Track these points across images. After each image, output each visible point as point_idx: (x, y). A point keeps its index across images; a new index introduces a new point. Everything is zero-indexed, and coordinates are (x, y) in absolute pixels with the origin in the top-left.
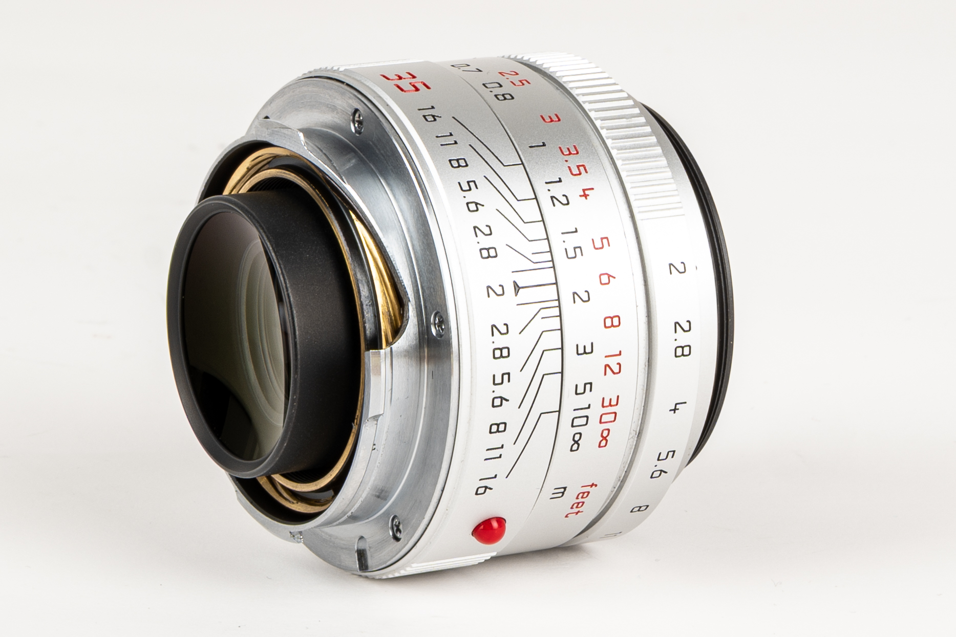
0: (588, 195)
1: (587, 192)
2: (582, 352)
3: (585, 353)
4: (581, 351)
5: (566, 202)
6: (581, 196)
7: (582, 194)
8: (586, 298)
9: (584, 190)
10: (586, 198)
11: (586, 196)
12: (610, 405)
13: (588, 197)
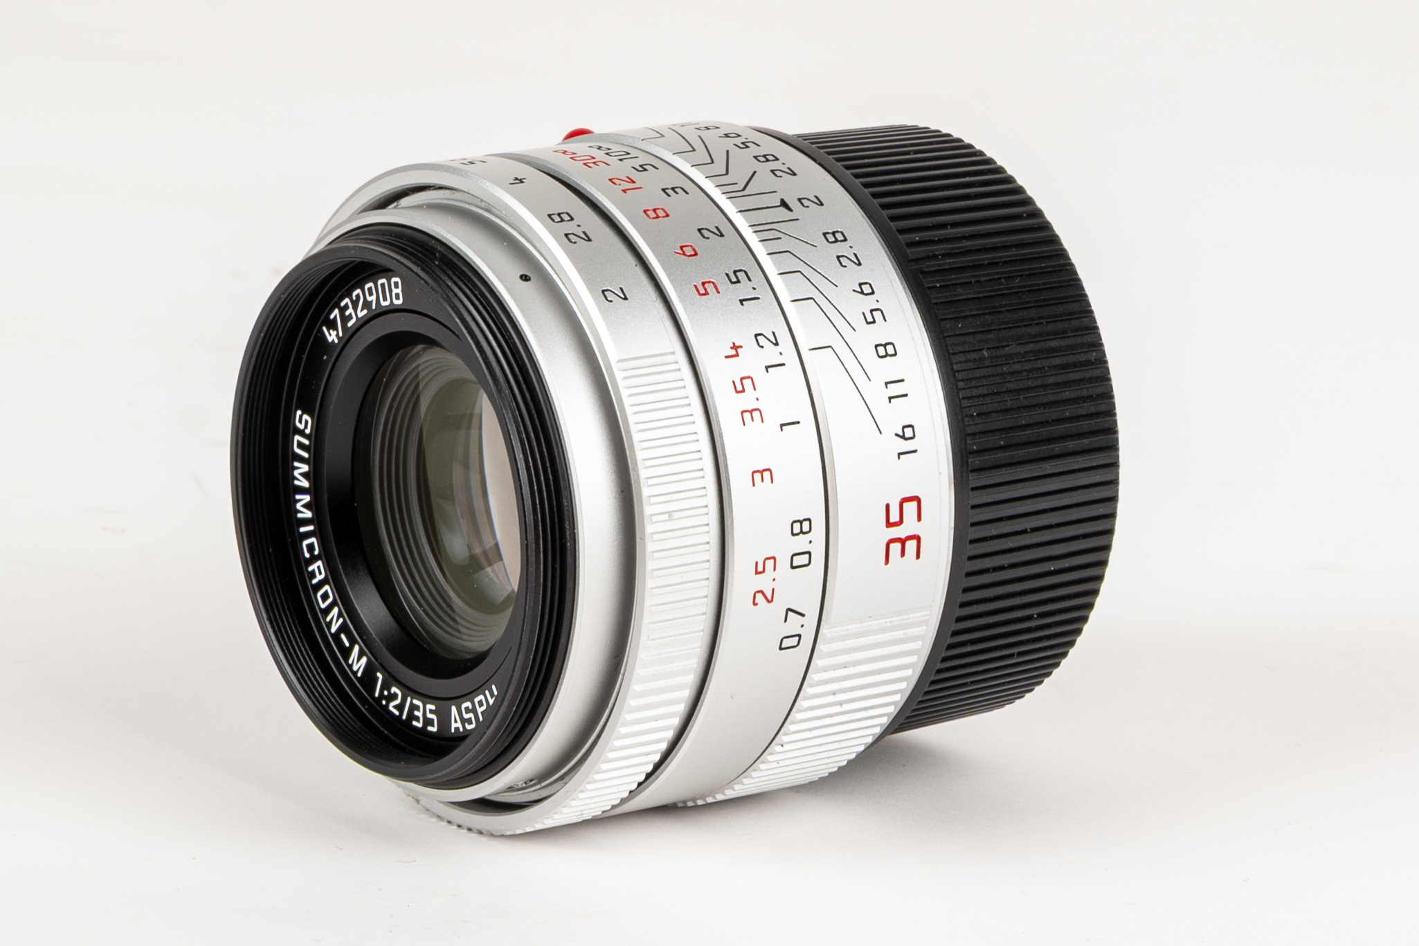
0: (732, 348)
1: (733, 352)
5: (759, 338)
6: (741, 347)
7: (739, 350)
9: (737, 355)
10: (734, 344)
11: (735, 347)
13: (732, 345)
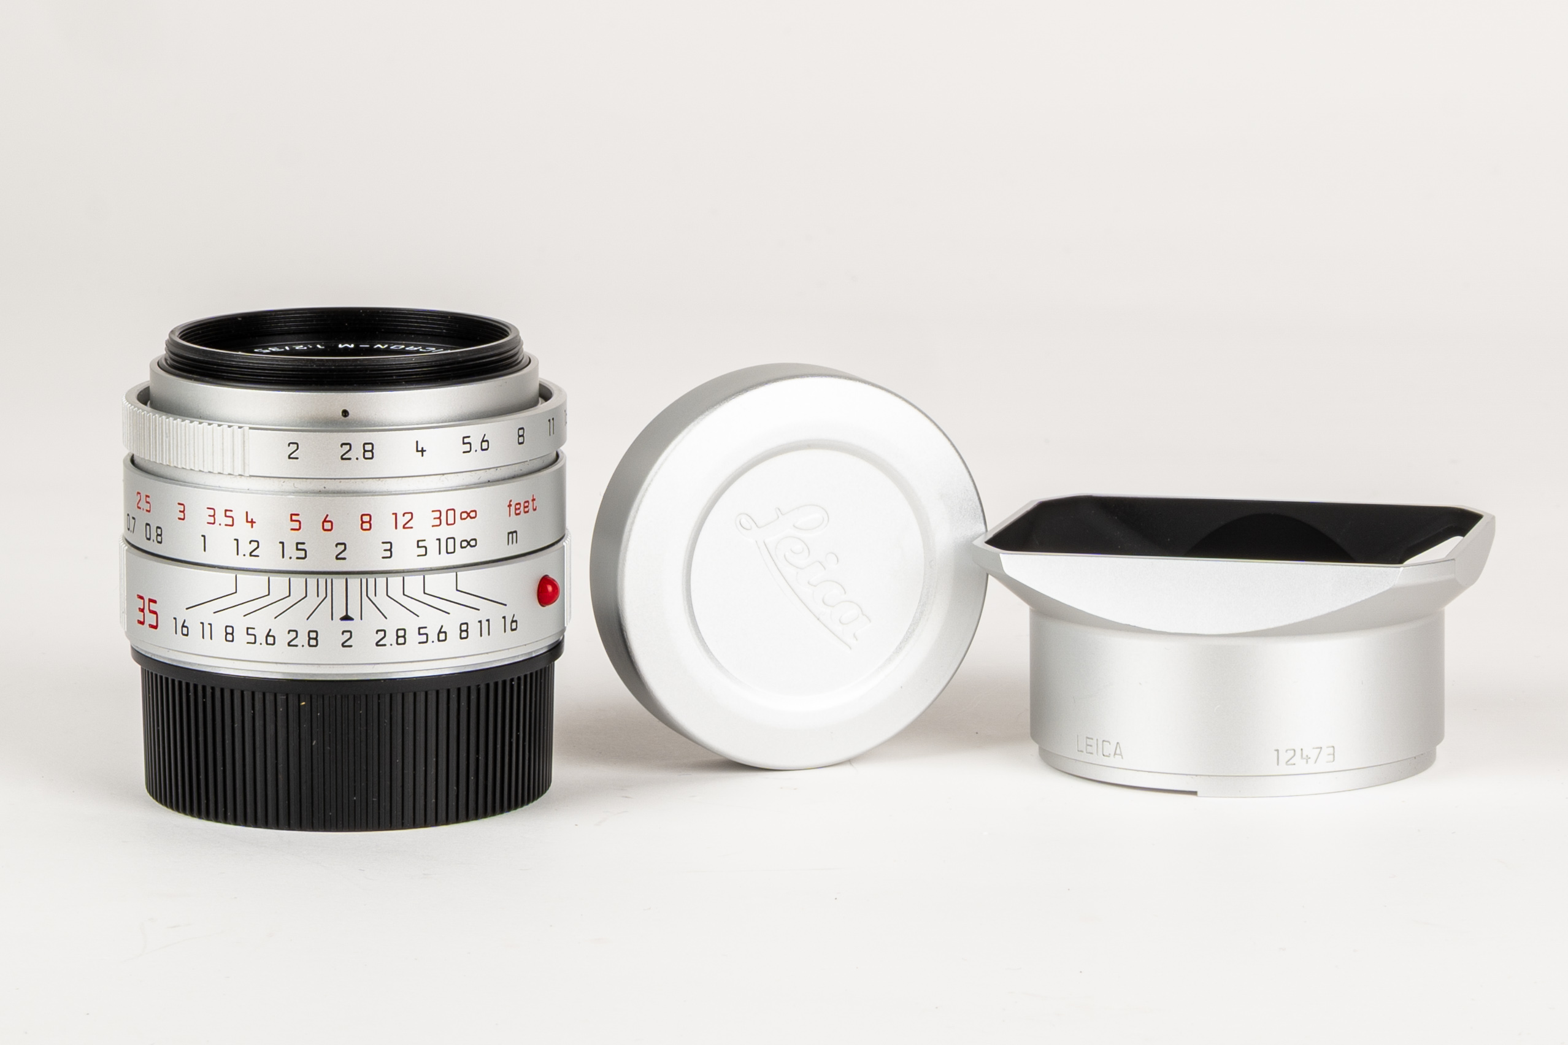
2: (389, 552)
3: (390, 550)
4: (388, 554)
8: (342, 547)
12: (439, 518)
